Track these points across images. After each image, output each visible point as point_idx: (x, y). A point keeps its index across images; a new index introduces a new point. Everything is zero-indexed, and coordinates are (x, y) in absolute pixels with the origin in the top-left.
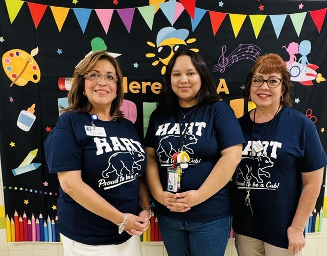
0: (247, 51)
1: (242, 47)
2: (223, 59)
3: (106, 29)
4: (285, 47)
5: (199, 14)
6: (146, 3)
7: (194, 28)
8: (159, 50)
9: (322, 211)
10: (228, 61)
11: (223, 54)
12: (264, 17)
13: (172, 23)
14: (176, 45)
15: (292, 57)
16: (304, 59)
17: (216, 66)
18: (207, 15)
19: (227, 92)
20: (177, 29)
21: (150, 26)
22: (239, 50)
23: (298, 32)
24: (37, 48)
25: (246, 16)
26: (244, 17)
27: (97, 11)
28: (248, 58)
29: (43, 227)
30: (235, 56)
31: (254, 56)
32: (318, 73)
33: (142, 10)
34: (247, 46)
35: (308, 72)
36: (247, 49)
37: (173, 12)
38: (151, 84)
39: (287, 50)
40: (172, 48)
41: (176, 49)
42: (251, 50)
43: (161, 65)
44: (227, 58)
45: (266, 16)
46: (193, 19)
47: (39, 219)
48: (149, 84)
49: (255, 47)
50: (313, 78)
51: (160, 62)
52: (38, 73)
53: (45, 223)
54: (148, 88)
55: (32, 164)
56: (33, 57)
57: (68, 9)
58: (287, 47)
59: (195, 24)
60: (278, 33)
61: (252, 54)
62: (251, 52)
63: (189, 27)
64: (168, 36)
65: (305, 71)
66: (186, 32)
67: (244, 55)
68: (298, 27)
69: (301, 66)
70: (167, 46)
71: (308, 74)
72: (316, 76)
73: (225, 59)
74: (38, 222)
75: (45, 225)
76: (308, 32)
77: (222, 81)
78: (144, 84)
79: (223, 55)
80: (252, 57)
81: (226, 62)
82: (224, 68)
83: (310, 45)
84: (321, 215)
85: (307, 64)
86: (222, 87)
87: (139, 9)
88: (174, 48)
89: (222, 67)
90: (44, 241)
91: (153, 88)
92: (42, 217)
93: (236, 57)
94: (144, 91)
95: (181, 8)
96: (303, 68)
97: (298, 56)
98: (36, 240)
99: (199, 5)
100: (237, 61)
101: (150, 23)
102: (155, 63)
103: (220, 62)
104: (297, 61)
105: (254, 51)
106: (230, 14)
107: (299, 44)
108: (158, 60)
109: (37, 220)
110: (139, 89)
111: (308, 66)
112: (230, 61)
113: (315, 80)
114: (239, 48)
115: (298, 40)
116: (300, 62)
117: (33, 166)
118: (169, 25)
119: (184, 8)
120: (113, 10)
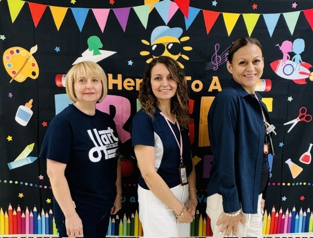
2: (216, 57)
3: (102, 28)
4: (278, 45)
5: (193, 13)
7: (187, 27)
8: (154, 48)
10: (221, 59)
12: (258, 16)
13: (166, 22)
14: (170, 43)
15: (286, 55)
16: (298, 57)
17: (209, 64)
18: (200, 14)
20: (171, 28)
21: (145, 23)
23: (292, 31)
24: (36, 46)
25: (239, 15)
26: (237, 16)
27: (94, 10)
29: (37, 220)
32: (311, 72)
35: (301, 71)
37: (167, 11)
39: (281, 48)
40: (166, 46)
41: (170, 47)
44: (220, 57)
46: (187, 17)
47: (33, 212)
50: (307, 77)
52: (36, 69)
53: (39, 216)
55: (29, 158)
56: (32, 54)
57: (66, 9)
58: (280, 45)
59: (188, 23)
60: (271, 31)
63: (183, 27)
64: (162, 35)
65: (299, 69)
66: (180, 31)
68: (292, 26)
69: (294, 64)
70: (161, 44)
71: (301, 73)
72: (309, 75)
73: (218, 57)
74: (32, 215)
75: (39, 218)
76: (302, 30)
77: (215, 79)
78: (138, 81)
79: (216, 53)
81: (218, 61)
82: (217, 66)
83: (304, 44)
85: (300, 62)
86: (215, 85)
88: (168, 45)
89: (215, 64)
90: (37, 233)
92: (36, 211)
95: (175, 7)
96: (297, 66)
97: (292, 55)
98: (30, 233)
99: (193, 4)
101: (145, 22)
102: (149, 61)
103: (213, 60)
104: (291, 60)
106: (223, 13)
107: (293, 43)
108: (153, 57)
109: (31, 213)
110: (133, 86)
111: (302, 65)
112: (223, 59)
113: (309, 78)
115: (292, 39)
116: (294, 61)
117: (30, 160)
118: (163, 24)
119: (178, 8)
120: (109, 9)
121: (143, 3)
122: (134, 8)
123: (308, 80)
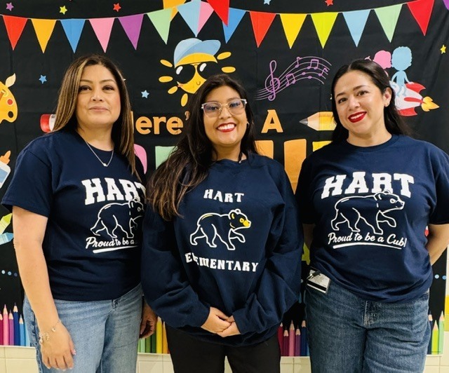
0: (309, 68)
1: (300, 62)
2: (272, 80)
3: (104, 46)
4: (368, 58)
5: (234, 17)
6: (159, 6)
7: (228, 37)
8: (178, 72)
9: (442, 319)
10: (279, 84)
11: (272, 72)
12: (334, 15)
13: (196, 32)
14: (202, 63)
16: (401, 75)
17: (262, 91)
18: (247, 17)
19: (280, 130)
20: (203, 40)
21: (165, 36)
22: (297, 66)
23: (390, 36)
24: (14, 75)
25: (305, 15)
26: (303, 17)
27: (92, 21)
28: (310, 77)
29: (19, 324)
30: (290, 75)
31: (320, 75)
32: (424, 97)
33: (152, 16)
34: (309, 60)
35: (408, 96)
36: (309, 65)
37: (196, 17)
38: (167, 120)
40: (196, 67)
41: (202, 69)
42: (314, 65)
43: (181, 92)
44: (277, 79)
45: (336, 14)
46: (226, 24)
47: (13, 313)
48: (163, 119)
49: (320, 61)
50: (417, 104)
51: (179, 89)
52: (14, 108)
53: (21, 319)
54: (163, 125)
55: (5, 234)
56: (9, 88)
57: (54, 21)
58: (372, 58)
59: (229, 31)
60: (357, 38)
61: (317, 71)
62: (316, 68)
63: (220, 37)
64: (190, 51)
65: (404, 94)
66: (216, 44)
67: (304, 73)
68: (389, 28)
69: (396, 86)
70: (189, 65)
71: (408, 99)
72: (421, 102)
73: (274, 80)
74: (11, 317)
75: (21, 322)
76: (406, 33)
77: (272, 114)
78: (157, 120)
79: (271, 74)
80: (317, 76)
81: (276, 86)
82: (275, 94)
83: (411, 54)
84: (440, 325)
85: (406, 82)
86: (272, 122)
87: (149, 14)
88: (199, 66)
89: (271, 92)
90: (19, 345)
91: (170, 127)
92: (17, 311)
93: (292, 77)
94: (157, 131)
95: (209, 10)
96: (401, 89)
97: (391, 71)
98: (9, 344)
99: (234, 4)
100: (294, 82)
101: (164, 34)
102: (172, 91)
103: (268, 85)
105: (320, 67)
106: (281, 15)
107: (392, 53)
108: (177, 85)
109: (11, 315)
110: (149, 128)
111: (409, 87)
112: (283, 83)
113: (420, 107)
114: (296, 64)
115: (390, 48)
116: (395, 80)
117: (6, 237)
118: (191, 35)
119: (212, 10)
120: (113, 19)
121: (161, 7)
122: (148, 14)
123: (418, 109)
